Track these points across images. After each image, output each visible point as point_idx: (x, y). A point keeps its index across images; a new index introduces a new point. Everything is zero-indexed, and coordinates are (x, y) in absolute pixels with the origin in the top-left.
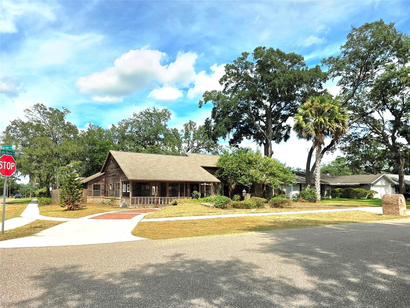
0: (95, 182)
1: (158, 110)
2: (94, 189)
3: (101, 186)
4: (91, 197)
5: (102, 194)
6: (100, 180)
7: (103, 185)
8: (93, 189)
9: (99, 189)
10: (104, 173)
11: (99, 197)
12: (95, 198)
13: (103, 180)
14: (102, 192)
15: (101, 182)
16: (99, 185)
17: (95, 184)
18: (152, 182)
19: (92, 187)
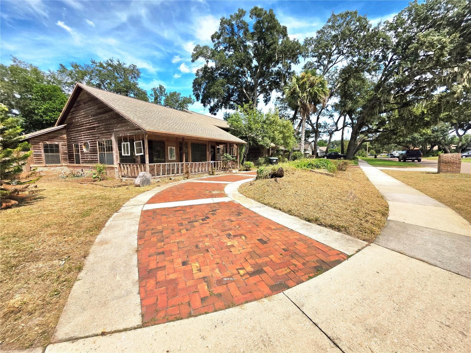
0: (47, 140)
1: (124, 64)
2: (46, 151)
3: (60, 147)
4: (41, 165)
5: (65, 159)
6: (57, 137)
7: (64, 146)
9: (58, 151)
10: (64, 125)
11: (59, 165)
12: (50, 166)
13: (64, 137)
14: (65, 157)
15: (59, 141)
16: (57, 146)
17: (48, 143)
18: (167, 141)
19: (40, 147)
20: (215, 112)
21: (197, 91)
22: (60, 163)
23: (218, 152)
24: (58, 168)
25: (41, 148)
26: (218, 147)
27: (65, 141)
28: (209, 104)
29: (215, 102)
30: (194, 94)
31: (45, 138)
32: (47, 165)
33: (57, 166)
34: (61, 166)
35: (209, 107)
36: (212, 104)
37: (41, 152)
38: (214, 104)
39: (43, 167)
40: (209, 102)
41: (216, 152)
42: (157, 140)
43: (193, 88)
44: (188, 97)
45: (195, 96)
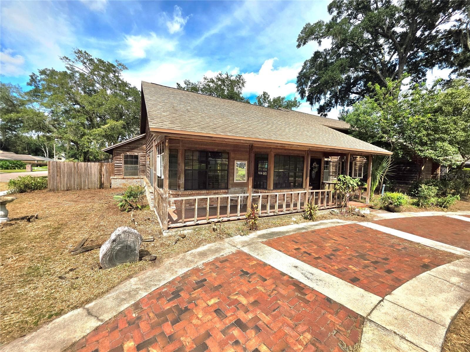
0: (128, 151)
1: (232, 76)
2: (126, 163)
3: (139, 158)
4: (120, 177)
5: (143, 171)
6: (138, 147)
7: (143, 157)
8: (123, 162)
9: (136, 163)
10: (143, 135)
11: (136, 177)
12: (128, 179)
13: (144, 148)
14: (142, 169)
15: (138, 151)
16: (136, 157)
17: (128, 154)
18: (234, 151)
19: (121, 158)
20: (325, 113)
21: (303, 86)
22: (137, 175)
23: (327, 168)
24: (135, 180)
25: (122, 160)
26: (326, 159)
27: (144, 151)
28: (318, 101)
29: (326, 99)
30: (298, 90)
31: (126, 149)
32: (125, 177)
33: (134, 178)
34: (138, 179)
35: (317, 106)
36: (322, 102)
37: (121, 163)
38: (325, 103)
39: (121, 179)
40: (318, 99)
41: (322, 168)
42: (216, 150)
43: (297, 83)
44: (293, 100)
45: (300, 93)
